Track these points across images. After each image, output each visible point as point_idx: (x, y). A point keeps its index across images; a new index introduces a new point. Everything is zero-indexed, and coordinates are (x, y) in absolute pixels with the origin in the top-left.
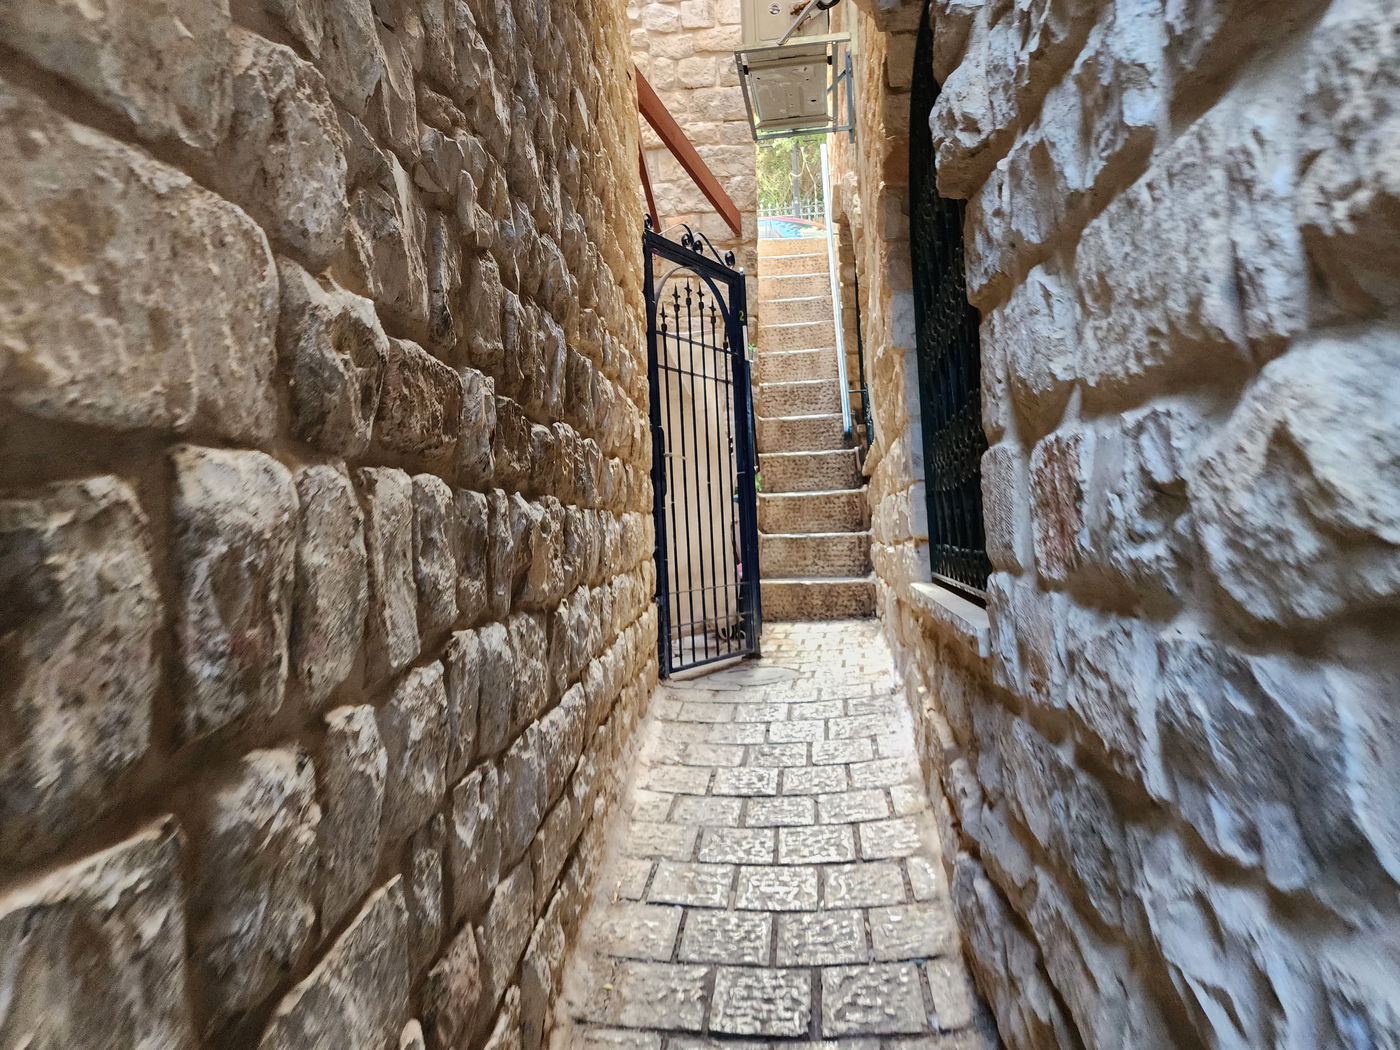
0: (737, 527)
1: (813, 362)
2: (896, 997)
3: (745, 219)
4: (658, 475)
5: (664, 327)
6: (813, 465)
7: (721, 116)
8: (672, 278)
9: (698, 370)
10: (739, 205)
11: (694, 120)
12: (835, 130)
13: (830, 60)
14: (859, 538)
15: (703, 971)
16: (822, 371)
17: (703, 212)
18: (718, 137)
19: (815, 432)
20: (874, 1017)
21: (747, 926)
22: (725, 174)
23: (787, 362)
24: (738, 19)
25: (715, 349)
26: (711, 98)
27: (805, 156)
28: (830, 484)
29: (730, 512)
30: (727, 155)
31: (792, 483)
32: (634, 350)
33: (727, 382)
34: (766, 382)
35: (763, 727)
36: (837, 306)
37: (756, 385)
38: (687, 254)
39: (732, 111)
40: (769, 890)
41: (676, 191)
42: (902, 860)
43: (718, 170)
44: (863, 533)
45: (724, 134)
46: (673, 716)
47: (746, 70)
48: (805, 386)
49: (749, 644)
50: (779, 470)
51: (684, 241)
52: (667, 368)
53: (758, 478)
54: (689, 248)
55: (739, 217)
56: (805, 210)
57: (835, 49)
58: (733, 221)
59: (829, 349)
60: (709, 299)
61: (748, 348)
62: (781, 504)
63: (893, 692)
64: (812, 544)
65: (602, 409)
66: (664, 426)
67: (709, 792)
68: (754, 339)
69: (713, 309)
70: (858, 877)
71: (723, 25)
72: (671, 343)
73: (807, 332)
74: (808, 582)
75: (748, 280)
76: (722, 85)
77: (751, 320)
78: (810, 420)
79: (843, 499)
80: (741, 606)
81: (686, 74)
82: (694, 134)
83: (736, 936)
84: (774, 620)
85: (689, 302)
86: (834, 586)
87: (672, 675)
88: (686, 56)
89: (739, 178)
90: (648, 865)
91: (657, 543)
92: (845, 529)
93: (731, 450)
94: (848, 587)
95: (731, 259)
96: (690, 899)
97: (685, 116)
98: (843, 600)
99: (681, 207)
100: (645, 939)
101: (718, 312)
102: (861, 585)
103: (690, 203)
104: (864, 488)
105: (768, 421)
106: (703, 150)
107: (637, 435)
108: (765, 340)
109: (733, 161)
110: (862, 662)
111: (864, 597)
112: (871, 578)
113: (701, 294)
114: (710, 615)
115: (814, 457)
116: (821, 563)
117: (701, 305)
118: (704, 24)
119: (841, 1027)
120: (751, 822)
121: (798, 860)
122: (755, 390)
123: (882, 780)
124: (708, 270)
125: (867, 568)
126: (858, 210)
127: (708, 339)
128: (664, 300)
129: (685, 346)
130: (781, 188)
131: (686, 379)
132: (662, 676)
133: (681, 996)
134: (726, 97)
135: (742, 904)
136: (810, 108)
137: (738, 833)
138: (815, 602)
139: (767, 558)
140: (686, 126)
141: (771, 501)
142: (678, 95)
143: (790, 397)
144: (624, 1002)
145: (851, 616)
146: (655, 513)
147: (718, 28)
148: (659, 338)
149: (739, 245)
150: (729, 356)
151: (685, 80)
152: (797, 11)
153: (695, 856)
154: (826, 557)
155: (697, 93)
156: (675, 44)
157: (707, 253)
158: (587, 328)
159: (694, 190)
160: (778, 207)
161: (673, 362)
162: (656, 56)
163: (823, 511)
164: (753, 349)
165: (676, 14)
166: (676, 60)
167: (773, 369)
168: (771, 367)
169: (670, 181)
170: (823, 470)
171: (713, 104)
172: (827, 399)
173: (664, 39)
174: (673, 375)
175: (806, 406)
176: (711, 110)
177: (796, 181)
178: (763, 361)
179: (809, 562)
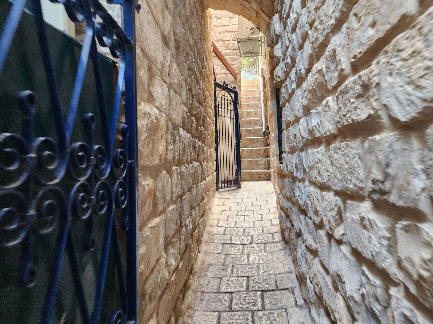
0: (235, 155)
1: (256, 113)
2: (267, 238)
3: (238, 76)
4: (217, 141)
5: (218, 105)
6: (255, 141)
7: (232, 48)
8: (221, 93)
9: (226, 115)
10: (236, 72)
11: (225, 49)
12: (261, 56)
13: (260, 41)
15: (230, 236)
16: (258, 116)
18: (231, 54)
19: (256, 132)
20: (263, 241)
21: (238, 230)
22: (233, 64)
23: (249, 113)
24: (237, 23)
25: (230, 110)
26: (229, 44)
28: (260, 146)
29: (234, 151)
30: (233, 59)
31: (250, 146)
32: (212, 111)
33: (233, 119)
34: (243, 119)
35: (242, 199)
36: (262, 99)
37: (240, 119)
38: (224, 87)
39: (235, 47)
40: (243, 225)
41: (219, 68)
42: (271, 220)
43: (231, 63)
44: (268, 159)
45: (233, 53)
46: (221, 197)
47: (239, 42)
48: (254, 120)
49: (238, 185)
50: (246, 142)
51: (223, 84)
52: (219, 115)
53: (241, 143)
54: (225, 85)
56: (254, 69)
57: (261, 38)
58: (235, 76)
59: (260, 110)
60: (229, 97)
61: (239, 110)
62: (247, 151)
63: (272, 192)
64: (254, 161)
65: (208, 124)
66: (218, 129)
67: (230, 210)
68: (240, 108)
70: (262, 222)
71: (233, 25)
72: (220, 109)
73: (254, 105)
74: (253, 171)
75: (239, 92)
76: (233, 40)
77: (239, 102)
78: (255, 129)
79: (263, 150)
80: (236, 175)
81: (223, 37)
82: (224, 53)
83: (236, 231)
84: (244, 181)
85: (224, 99)
86: (260, 172)
87: (219, 190)
88: (223, 32)
89: (237, 65)
90: (217, 221)
91: (216, 158)
92: (264, 158)
94: (264, 172)
95: (235, 88)
96: (227, 226)
97: (222, 48)
98: (263, 176)
99: (221, 72)
100: (218, 231)
101: (231, 101)
102: (267, 172)
103: (223, 71)
104: (269, 147)
105: (243, 129)
106: (227, 57)
107: (213, 131)
108: (243, 107)
109: (235, 60)
110: (266, 188)
111: (268, 175)
112: (270, 170)
113: (227, 97)
114: (229, 176)
115: (256, 139)
116: (257, 166)
117: (227, 99)
118: (228, 24)
119: (257, 242)
120: (239, 215)
121: (249, 220)
122: (240, 121)
123: (268, 208)
124: (229, 91)
125: (269, 168)
127: (229, 108)
128: (219, 98)
129: (223, 109)
130: (248, 63)
131: (223, 118)
132: (217, 190)
133: (226, 239)
134: (234, 44)
135: (237, 227)
136: (255, 51)
137: (236, 217)
138: (255, 176)
139: (243, 165)
140: (223, 51)
141: (244, 150)
142: (221, 43)
143: (250, 123)
144: (215, 240)
145: (265, 180)
146: (216, 150)
147: (232, 25)
148: (217, 108)
149: (236, 83)
150: (234, 112)
151: (223, 39)
152: (252, 29)
153: (227, 220)
154: (258, 165)
155: (226, 42)
156: (220, 29)
157: (229, 87)
158: (205, 107)
159: (224, 68)
160: (247, 68)
161: (220, 114)
162: (215, 32)
163: (258, 153)
164: (240, 110)
165: (221, 21)
166: (220, 33)
167: (245, 115)
168: (244, 115)
169: (218, 65)
170: (258, 142)
171: (230, 45)
172: (259, 123)
173: (217, 28)
174: (220, 117)
175: (254, 125)
176: (229, 47)
177: (252, 61)
178: (242, 113)
179: (254, 166)
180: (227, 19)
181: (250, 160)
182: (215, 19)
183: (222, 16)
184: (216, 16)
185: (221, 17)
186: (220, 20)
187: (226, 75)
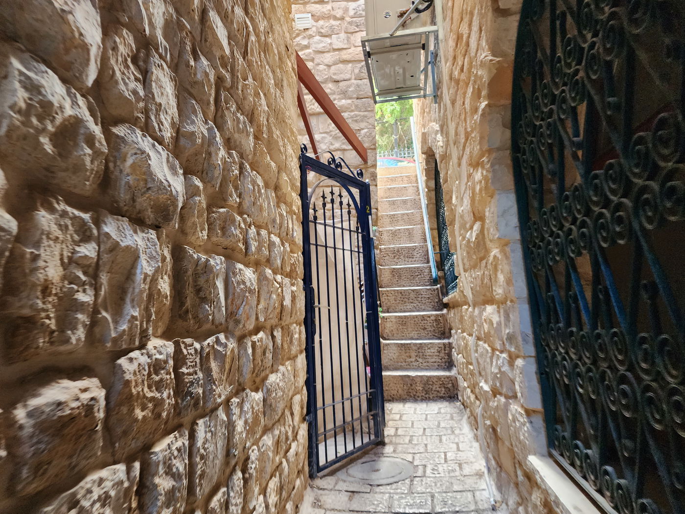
0: (367, 347)
1: (410, 234)
3: (370, 154)
5: (315, 218)
6: (412, 295)
7: (355, 96)
8: (322, 185)
9: (339, 245)
10: (366, 145)
11: (339, 99)
12: (425, 96)
13: (423, 47)
14: (444, 344)
16: (415, 239)
17: (344, 150)
18: (353, 108)
19: (413, 275)
22: (358, 128)
23: (394, 234)
25: (350, 231)
26: (349, 86)
27: (400, 127)
28: (423, 307)
30: (358, 118)
31: (401, 307)
33: (358, 252)
34: (383, 245)
36: (424, 202)
37: (377, 248)
38: (332, 170)
39: (362, 93)
41: (329, 138)
43: (354, 126)
44: (446, 341)
45: (356, 106)
47: (369, 55)
48: (406, 247)
49: (376, 435)
50: (392, 298)
51: (329, 163)
52: (317, 245)
54: (333, 166)
55: (366, 153)
56: (400, 154)
57: (428, 38)
58: (362, 154)
59: (420, 226)
60: (346, 199)
61: (372, 228)
62: (394, 320)
64: (414, 348)
66: (314, 285)
68: (375, 224)
69: (349, 205)
72: (320, 228)
73: (405, 217)
74: (413, 374)
75: (372, 188)
76: (355, 79)
77: (373, 211)
78: (409, 268)
79: (433, 318)
81: (335, 74)
82: (340, 107)
85: (332, 201)
86: (430, 377)
87: (319, 474)
88: (335, 64)
89: (366, 130)
91: (308, 372)
92: (434, 337)
93: (362, 298)
94: (439, 378)
95: (361, 174)
97: (334, 96)
98: (436, 387)
99: (332, 147)
101: (353, 206)
102: (448, 377)
103: (337, 145)
104: (445, 311)
105: (384, 270)
106: (345, 115)
108: (381, 221)
109: (362, 121)
111: (450, 385)
112: (453, 372)
113: (341, 196)
115: (413, 290)
116: (420, 360)
117: (341, 203)
118: (345, 47)
122: (377, 252)
124: (346, 181)
125: (449, 364)
126: (441, 144)
127: (346, 225)
128: (315, 200)
129: (330, 230)
130: (388, 143)
131: (330, 252)
134: (359, 86)
136: (409, 83)
138: (418, 388)
139: (386, 357)
140: (335, 102)
141: (388, 318)
142: (330, 85)
143: (397, 254)
145: (442, 398)
146: (307, 350)
147: (353, 48)
148: (312, 225)
149: (366, 167)
150: (360, 235)
151: (335, 77)
152: (402, 15)
154: (424, 357)
155: (341, 84)
156: (328, 58)
157: (345, 170)
159: (339, 137)
160: (386, 153)
161: (321, 240)
162: (318, 64)
163: (420, 326)
164: (375, 228)
165: (329, 42)
166: (329, 66)
167: (387, 238)
168: (385, 237)
169: (326, 133)
170: (419, 299)
171: (350, 89)
172: (418, 255)
173: (322, 55)
174: (321, 250)
175: (407, 259)
176: (349, 93)
177: (396, 140)
178: (381, 233)
179: (413, 360)
180: (343, 35)
181: (404, 344)
182: (318, 38)
183: (333, 31)
184: (319, 32)
185: (330, 33)
186: (328, 40)
187: (343, 154)
